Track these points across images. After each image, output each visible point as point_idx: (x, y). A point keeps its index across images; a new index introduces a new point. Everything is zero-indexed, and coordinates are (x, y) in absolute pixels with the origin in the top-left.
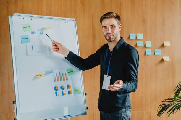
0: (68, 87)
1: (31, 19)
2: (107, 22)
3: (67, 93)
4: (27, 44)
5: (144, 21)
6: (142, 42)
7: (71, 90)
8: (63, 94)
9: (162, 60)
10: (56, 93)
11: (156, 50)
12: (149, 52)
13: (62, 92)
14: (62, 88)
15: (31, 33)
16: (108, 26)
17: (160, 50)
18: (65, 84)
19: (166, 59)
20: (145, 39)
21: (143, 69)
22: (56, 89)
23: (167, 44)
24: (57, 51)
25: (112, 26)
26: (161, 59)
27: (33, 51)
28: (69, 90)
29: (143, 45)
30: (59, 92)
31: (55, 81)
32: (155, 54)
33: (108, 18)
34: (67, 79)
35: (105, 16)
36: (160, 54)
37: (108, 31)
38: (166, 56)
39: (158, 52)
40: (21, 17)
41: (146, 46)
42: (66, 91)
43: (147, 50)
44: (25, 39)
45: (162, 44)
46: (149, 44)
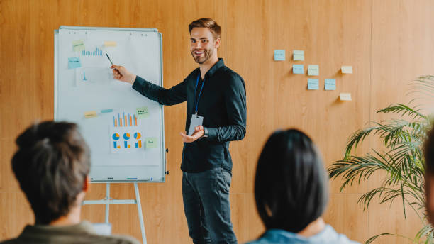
0: (136, 135)
1: (86, 33)
2: (197, 33)
3: (133, 145)
4: (77, 69)
5: (305, 27)
6: (302, 67)
7: (140, 142)
8: (126, 146)
9: (338, 100)
10: (115, 143)
11: (327, 81)
12: (314, 85)
13: (126, 143)
14: (126, 137)
15: (84, 53)
16: (197, 39)
17: (334, 81)
18: (131, 130)
19: (346, 97)
20: (308, 60)
21: (303, 115)
22: (116, 137)
23: (347, 70)
24: (118, 78)
25: (204, 40)
26: (335, 98)
27: (85, 79)
28: (137, 141)
29: (302, 72)
30: (121, 142)
31: (115, 124)
32: (326, 88)
33: (198, 27)
34: (136, 124)
35: (195, 24)
36: (334, 88)
37: (197, 46)
38: (346, 92)
39: (331, 85)
40: (71, 31)
41: (309, 74)
42: (132, 141)
43: (310, 81)
44: (74, 62)
45: (339, 69)
46: (314, 70)
